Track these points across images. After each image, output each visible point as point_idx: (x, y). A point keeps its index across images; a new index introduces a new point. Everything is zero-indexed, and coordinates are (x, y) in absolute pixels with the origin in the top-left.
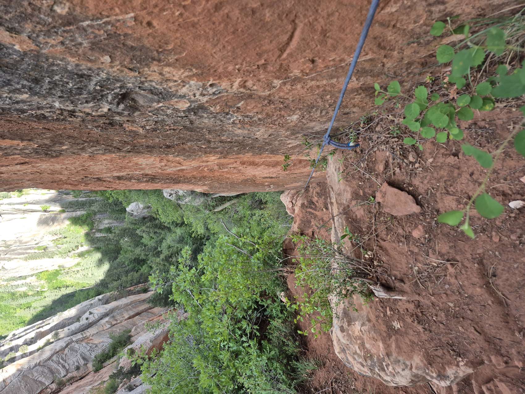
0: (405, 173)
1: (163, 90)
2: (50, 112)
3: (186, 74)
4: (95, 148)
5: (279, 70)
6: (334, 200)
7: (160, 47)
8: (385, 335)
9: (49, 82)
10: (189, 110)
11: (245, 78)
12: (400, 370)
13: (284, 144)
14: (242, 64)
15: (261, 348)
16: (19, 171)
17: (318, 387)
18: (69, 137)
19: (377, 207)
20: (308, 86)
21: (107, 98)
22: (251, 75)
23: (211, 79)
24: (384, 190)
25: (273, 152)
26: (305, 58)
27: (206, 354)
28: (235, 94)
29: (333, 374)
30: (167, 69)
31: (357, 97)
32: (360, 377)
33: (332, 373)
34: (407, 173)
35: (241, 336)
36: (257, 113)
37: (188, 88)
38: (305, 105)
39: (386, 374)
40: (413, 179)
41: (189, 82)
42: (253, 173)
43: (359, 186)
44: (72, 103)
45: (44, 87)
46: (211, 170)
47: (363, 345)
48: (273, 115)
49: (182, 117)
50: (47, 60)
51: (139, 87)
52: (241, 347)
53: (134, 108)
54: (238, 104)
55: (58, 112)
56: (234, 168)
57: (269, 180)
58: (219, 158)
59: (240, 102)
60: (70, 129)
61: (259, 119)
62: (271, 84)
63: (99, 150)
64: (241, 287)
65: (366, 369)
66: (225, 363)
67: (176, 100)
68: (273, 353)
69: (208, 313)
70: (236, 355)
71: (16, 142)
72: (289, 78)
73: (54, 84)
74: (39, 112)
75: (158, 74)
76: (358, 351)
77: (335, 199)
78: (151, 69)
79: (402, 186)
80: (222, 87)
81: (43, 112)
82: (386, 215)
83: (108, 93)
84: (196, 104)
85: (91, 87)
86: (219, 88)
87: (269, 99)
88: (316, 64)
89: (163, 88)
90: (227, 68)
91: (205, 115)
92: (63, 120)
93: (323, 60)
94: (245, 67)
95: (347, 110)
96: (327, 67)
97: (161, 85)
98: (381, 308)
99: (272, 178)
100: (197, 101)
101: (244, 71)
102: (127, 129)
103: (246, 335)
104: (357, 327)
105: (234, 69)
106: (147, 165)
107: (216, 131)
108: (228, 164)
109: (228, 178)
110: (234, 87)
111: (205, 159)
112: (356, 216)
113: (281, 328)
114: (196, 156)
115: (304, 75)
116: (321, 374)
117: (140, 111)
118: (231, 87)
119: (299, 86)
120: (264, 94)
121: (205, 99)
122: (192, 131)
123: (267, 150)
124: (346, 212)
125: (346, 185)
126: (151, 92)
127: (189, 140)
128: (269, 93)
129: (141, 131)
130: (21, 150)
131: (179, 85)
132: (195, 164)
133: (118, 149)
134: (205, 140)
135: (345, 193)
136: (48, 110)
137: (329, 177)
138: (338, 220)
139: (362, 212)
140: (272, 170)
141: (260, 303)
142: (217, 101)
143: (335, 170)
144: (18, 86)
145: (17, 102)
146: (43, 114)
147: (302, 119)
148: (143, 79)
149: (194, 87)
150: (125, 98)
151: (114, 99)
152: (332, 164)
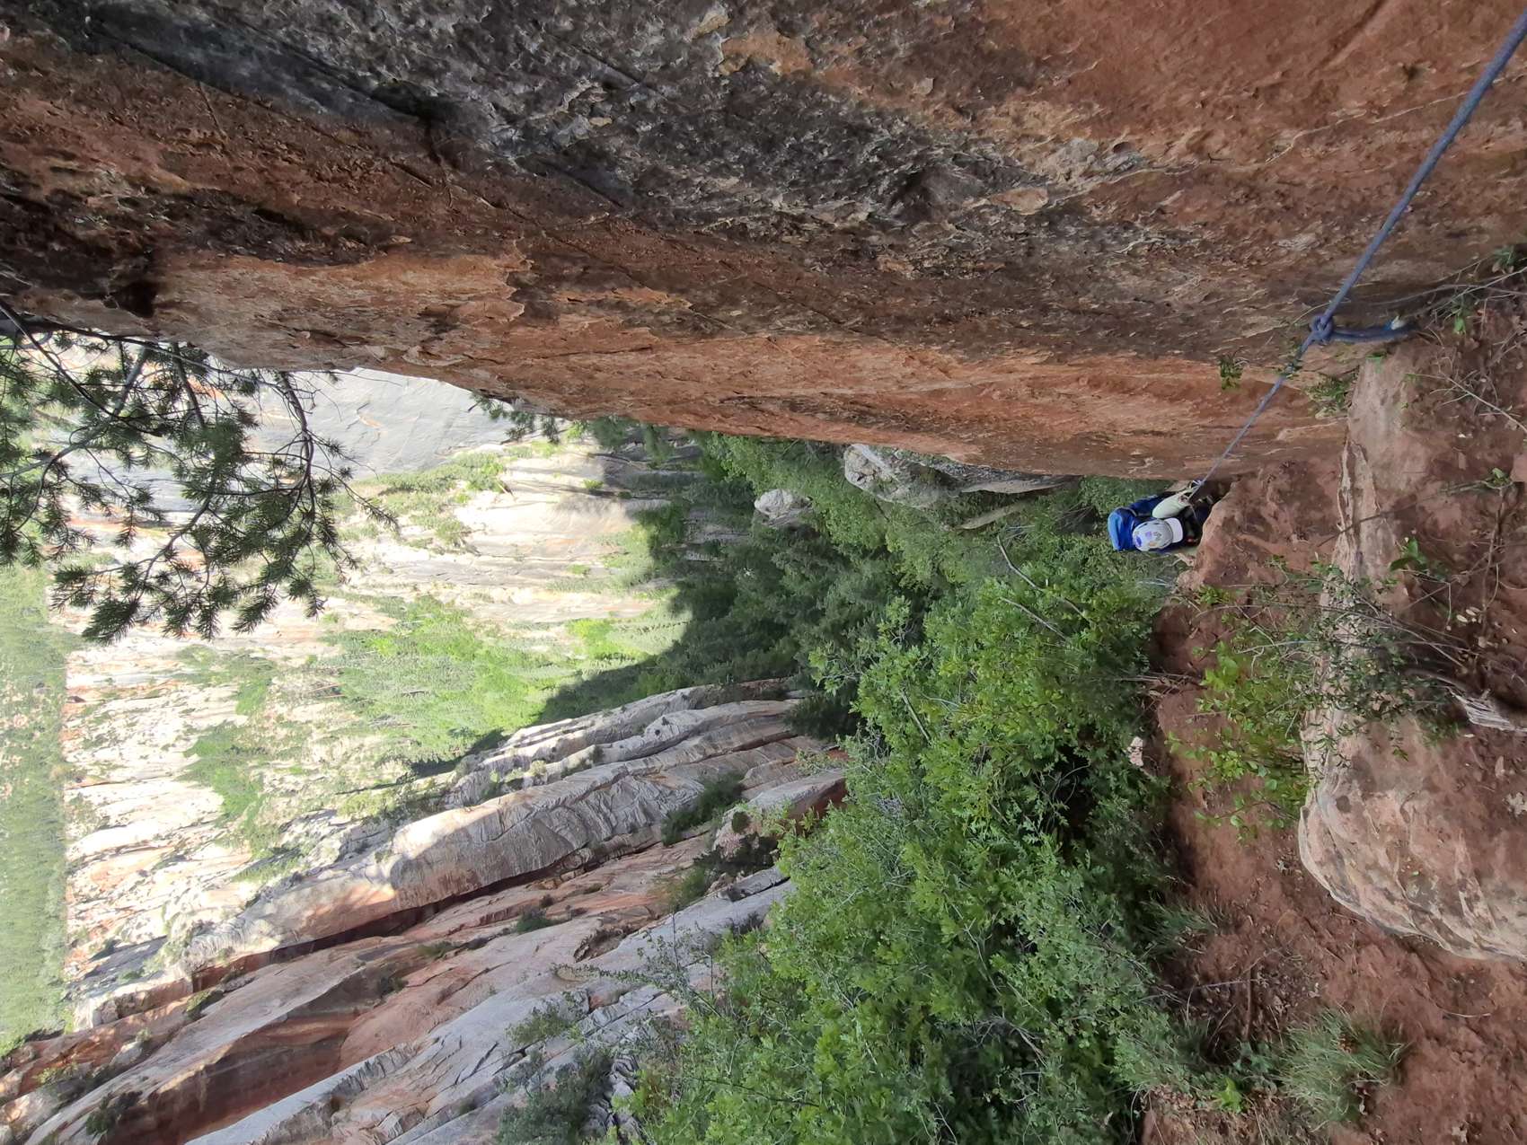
1: (1001, 165)
2: (758, 220)
3: (1076, 117)
4: (791, 318)
5: (1307, 103)
6: (1365, 483)
7: (1048, 51)
8: (1478, 825)
9: (792, 147)
10: (1043, 215)
11: (1210, 127)
12: (1510, 915)
13: (1238, 324)
14: (1218, 87)
15: (1068, 857)
16: (628, 367)
17: (1211, 973)
18: (760, 287)
19: (1511, 497)
20: (1375, 146)
21: (878, 185)
22: (1230, 118)
23: (1127, 130)
25: (1196, 351)
26: (1394, 63)
27: (930, 842)
28: (1169, 170)
29: (1260, 954)
30: (1036, 108)
31: (1505, 181)
32: (1339, 974)
33: (1257, 948)
35: (1020, 819)
36: (1205, 225)
37: (1060, 157)
39: (1466, 924)
41: (1069, 140)
42: (1112, 417)
43: (1458, 444)
44: (807, 199)
45: (777, 160)
46: (1009, 399)
47: (1401, 847)
48: (1245, 233)
49: (1016, 235)
50: (812, 95)
52: (1017, 844)
53: (920, 212)
54: (1165, 198)
55: (774, 220)
56: (1069, 396)
57: (1148, 440)
58: (1046, 362)
59: (1171, 194)
60: (768, 266)
61: (1204, 244)
62: (1271, 143)
63: (798, 322)
65: (1397, 909)
66: (975, 871)
67: (1021, 189)
68: (1099, 870)
69: (945, 753)
70: (1003, 857)
71: (657, 294)
73: (797, 150)
74: (740, 219)
75: (1009, 121)
76: (1383, 861)
77: (1369, 481)
78: (1003, 109)
80: (1143, 153)
81: (746, 219)
83: (885, 174)
84: (1061, 200)
85: (860, 160)
86: (1136, 155)
87: (1253, 184)
88: (1416, 81)
89: (1007, 159)
90: (1176, 99)
91: (1072, 231)
92: (775, 240)
93: (1442, 71)
94: (1222, 96)
95: (1463, 223)
96: (1446, 90)
97: (1003, 151)
98: (1476, 759)
99: (1159, 434)
100: (1067, 192)
101: (1216, 106)
102: (882, 267)
103: (1034, 819)
104: (1390, 805)
105: (1192, 103)
106: (874, 369)
107: (1072, 278)
108: (1056, 385)
109: (1041, 427)
110: (1172, 152)
111: (1008, 362)
112: (1435, 523)
113: (1126, 817)
114: (993, 351)
115: (1370, 115)
116: (1225, 948)
117: (929, 218)
118: (1166, 152)
119: (1348, 147)
120: (1243, 169)
121: (1090, 185)
122: (1016, 279)
123: (1182, 343)
124: (1405, 514)
125: (1414, 440)
126: (975, 169)
127: (999, 304)
128: (1256, 166)
129: (909, 273)
130: (659, 314)
131: (1044, 148)
133: (837, 321)
134: (1037, 304)
135: (1408, 463)
136: (757, 216)
138: (1372, 536)
139: (1456, 514)
141: (1076, 752)
142: (1116, 190)
143: (1383, 402)
144: (732, 158)
145: (710, 197)
146: (744, 225)
147: (1321, 246)
148: (974, 136)
149: (1076, 154)
150: (913, 187)
151: (890, 189)
152: (1374, 384)
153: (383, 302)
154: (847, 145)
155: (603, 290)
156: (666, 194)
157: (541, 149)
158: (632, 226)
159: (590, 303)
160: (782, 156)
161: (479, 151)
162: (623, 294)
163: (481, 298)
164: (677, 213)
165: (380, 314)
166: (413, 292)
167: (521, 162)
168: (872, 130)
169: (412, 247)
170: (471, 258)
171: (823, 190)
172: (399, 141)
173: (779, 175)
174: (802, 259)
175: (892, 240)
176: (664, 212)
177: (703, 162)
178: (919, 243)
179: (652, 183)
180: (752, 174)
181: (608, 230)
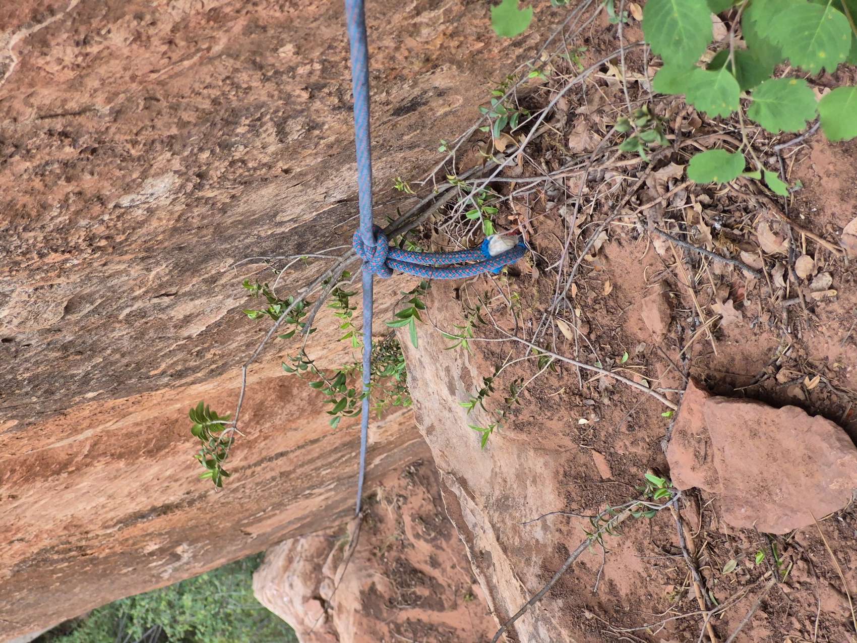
0: (764, 318)
13: (162, 326)
24: (695, 426)
34: (773, 314)
40: (807, 336)
43: (584, 437)
72: (51, 12)
79: (768, 384)
82: (745, 545)
112: (612, 588)
139: (633, 561)
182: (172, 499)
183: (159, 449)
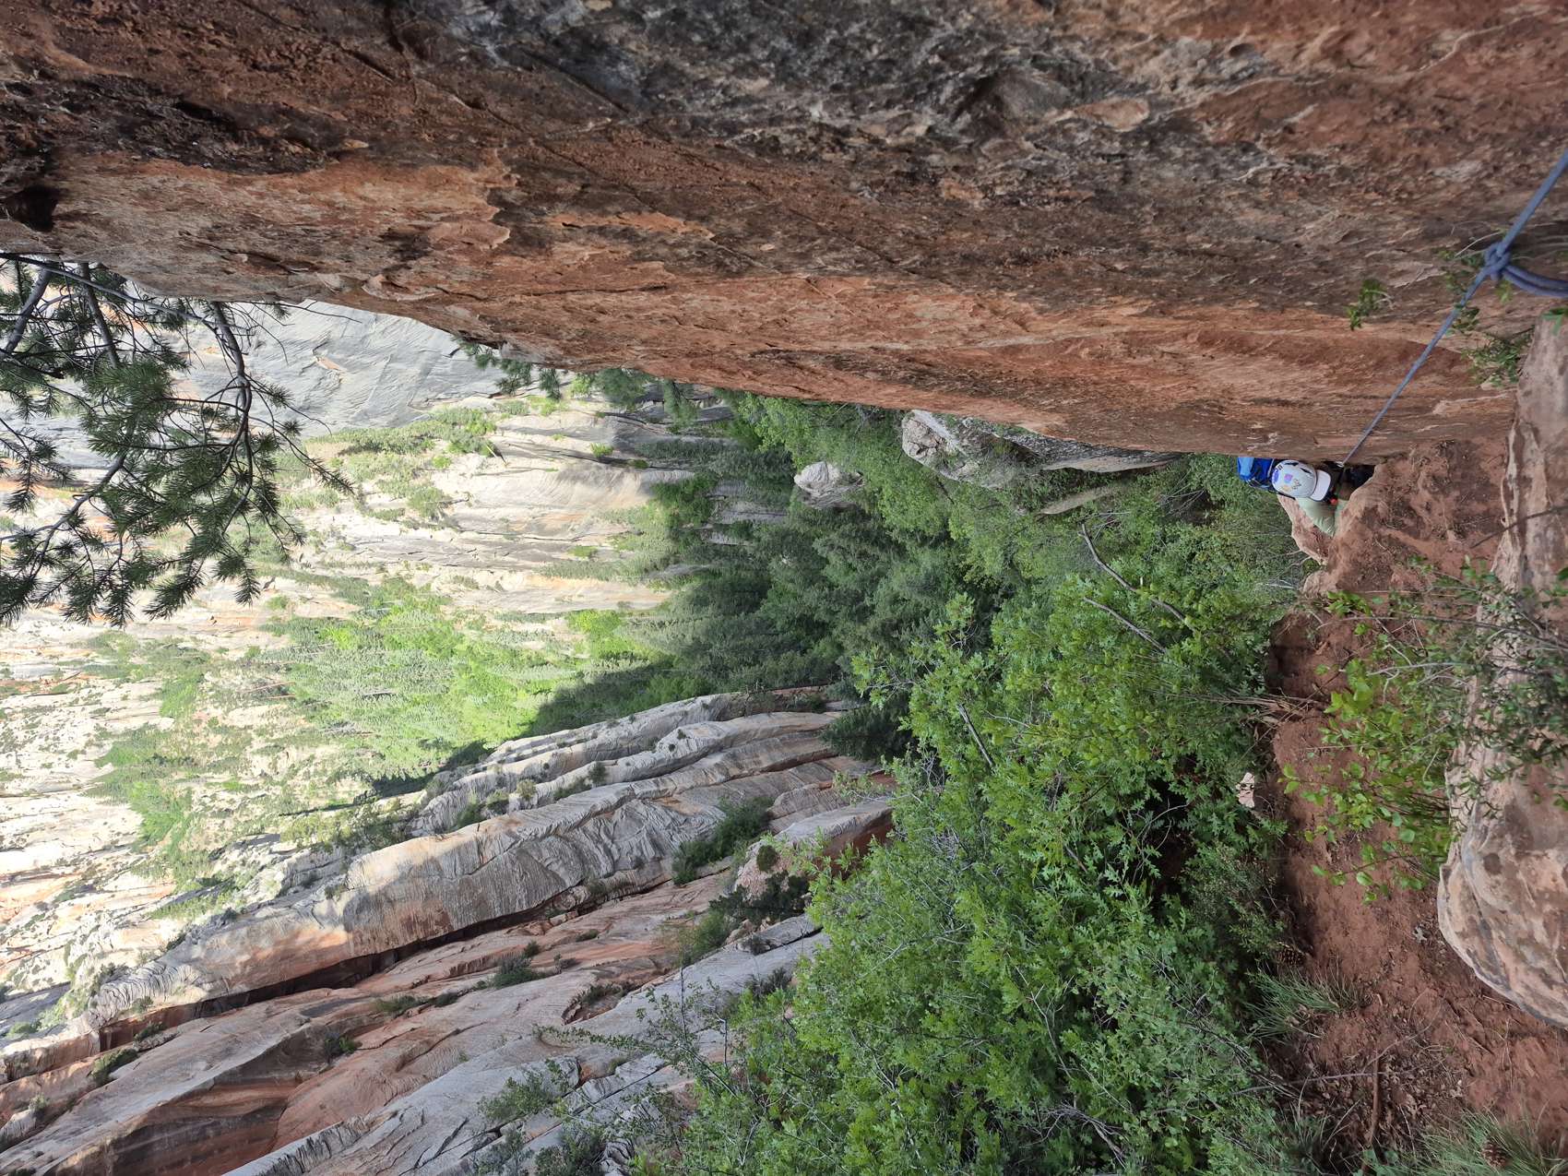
1: (1091, 69)
2: (791, 132)
3: (1182, 12)
4: (834, 255)
6: (1536, 471)
9: (833, 42)
10: (1140, 132)
11: (1351, 25)
15: (1158, 913)
16: (639, 309)
17: (1329, 1063)
18: (797, 215)
21: (940, 92)
22: (1376, 14)
23: (1246, 29)
25: (1330, 303)
27: (991, 889)
28: (1299, 79)
29: (1390, 1041)
32: (1488, 1070)
33: (1386, 1035)
35: (1101, 867)
36: (1343, 148)
37: (1164, 60)
38: (1520, 123)
41: (1176, 40)
42: (1227, 381)
44: (852, 107)
45: (815, 58)
46: (1101, 358)
48: (1393, 159)
49: (1108, 157)
51: (1035, 59)
52: (1097, 897)
53: (991, 126)
54: (1294, 114)
55: (812, 133)
56: (1174, 355)
57: (1273, 411)
58: (1147, 314)
59: (1301, 109)
60: (807, 190)
61: (1342, 172)
62: (1428, 46)
63: (843, 260)
64: (1122, 728)
65: (1556, 994)
66: (1046, 927)
67: (1115, 99)
68: (1197, 932)
69: (1012, 783)
70: (1081, 913)
71: (672, 222)
72: (1498, 23)
73: (840, 47)
74: (770, 131)
75: (1102, 15)
76: (1540, 935)
77: (1540, 468)
80: (1267, 57)
81: (778, 131)
83: (948, 78)
84: (1167, 114)
85: (917, 60)
86: (1260, 60)
87: (1403, 98)
89: (1097, 62)
91: (1178, 152)
92: (814, 157)
97: (1094, 52)
99: (1285, 403)
100: (1172, 104)
102: (944, 194)
103: (1118, 867)
104: (1551, 866)
106: (935, 320)
107: (1179, 211)
108: (1159, 342)
109: (1139, 393)
110: (1303, 57)
111: (1100, 313)
113: (1231, 869)
114: (1080, 299)
115: (1555, 12)
116: (1348, 1033)
117: (1003, 135)
118: (1295, 57)
119: (1526, 51)
120: (1391, 79)
121: (1203, 95)
122: (1109, 210)
123: (1314, 293)
126: (1060, 74)
127: (1090, 242)
128: (1409, 75)
129: (977, 202)
130: (673, 246)
131: (1145, 49)
132: (1061, 328)
133: (890, 260)
134: (1134, 243)
136: (792, 127)
137: (1527, 394)
138: (1540, 535)
140: (1297, 374)
141: (1171, 787)
142: (1234, 103)
144: (761, 54)
145: (734, 103)
146: (776, 139)
147: (1489, 176)
148: (1057, 33)
149: (1185, 58)
150: (982, 92)
151: (954, 97)
152: (1551, 348)
153: (335, 220)
154: (902, 41)
155: (604, 214)
156: (680, 97)
157: (526, 37)
158: (639, 136)
159: (591, 230)
160: (821, 53)
161: (450, 38)
162: (631, 220)
163: (458, 219)
164: (695, 122)
165: (334, 236)
166: (372, 208)
167: (501, 52)
168: (932, 23)
169: (370, 154)
170: (442, 170)
171: (872, 96)
172: (352, 23)
173: (817, 77)
174: (847, 182)
175: (956, 161)
176: (679, 120)
177: (725, 58)
178: (989, 165)
179: (662, 83)
180: (784, 74)
181: (611, 140)
182: (1292, 398)
183: (1308, 361)
